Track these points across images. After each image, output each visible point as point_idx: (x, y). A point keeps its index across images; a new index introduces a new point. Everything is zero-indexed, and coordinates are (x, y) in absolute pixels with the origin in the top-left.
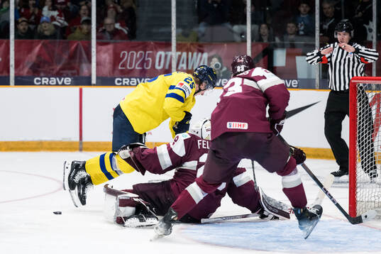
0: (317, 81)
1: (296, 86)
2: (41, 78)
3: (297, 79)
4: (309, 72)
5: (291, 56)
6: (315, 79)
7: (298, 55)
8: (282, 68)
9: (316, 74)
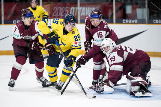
0: (147, 20)
1: (136, 23)
2: (17, 20)
3: (137, 19)
4: (143, 15)
5: (134, 9)
6: (145, 19)
7: (137, 8)
8: (130, 14)
9: (146, 17)
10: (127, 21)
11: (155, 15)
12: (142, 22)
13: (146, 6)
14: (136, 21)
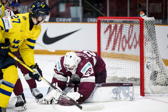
0: (81, 19)
3: (71, 18)
4: (77, 14)
5: (68, 7)
7: (71, 6)
9: (80, 15)
10: (61, 19)
11: (89, 14)
12: (76, 20)
13: (80, 4)
14: (70, 20)
